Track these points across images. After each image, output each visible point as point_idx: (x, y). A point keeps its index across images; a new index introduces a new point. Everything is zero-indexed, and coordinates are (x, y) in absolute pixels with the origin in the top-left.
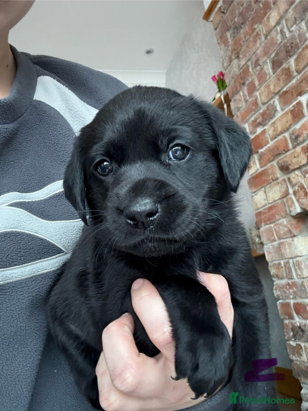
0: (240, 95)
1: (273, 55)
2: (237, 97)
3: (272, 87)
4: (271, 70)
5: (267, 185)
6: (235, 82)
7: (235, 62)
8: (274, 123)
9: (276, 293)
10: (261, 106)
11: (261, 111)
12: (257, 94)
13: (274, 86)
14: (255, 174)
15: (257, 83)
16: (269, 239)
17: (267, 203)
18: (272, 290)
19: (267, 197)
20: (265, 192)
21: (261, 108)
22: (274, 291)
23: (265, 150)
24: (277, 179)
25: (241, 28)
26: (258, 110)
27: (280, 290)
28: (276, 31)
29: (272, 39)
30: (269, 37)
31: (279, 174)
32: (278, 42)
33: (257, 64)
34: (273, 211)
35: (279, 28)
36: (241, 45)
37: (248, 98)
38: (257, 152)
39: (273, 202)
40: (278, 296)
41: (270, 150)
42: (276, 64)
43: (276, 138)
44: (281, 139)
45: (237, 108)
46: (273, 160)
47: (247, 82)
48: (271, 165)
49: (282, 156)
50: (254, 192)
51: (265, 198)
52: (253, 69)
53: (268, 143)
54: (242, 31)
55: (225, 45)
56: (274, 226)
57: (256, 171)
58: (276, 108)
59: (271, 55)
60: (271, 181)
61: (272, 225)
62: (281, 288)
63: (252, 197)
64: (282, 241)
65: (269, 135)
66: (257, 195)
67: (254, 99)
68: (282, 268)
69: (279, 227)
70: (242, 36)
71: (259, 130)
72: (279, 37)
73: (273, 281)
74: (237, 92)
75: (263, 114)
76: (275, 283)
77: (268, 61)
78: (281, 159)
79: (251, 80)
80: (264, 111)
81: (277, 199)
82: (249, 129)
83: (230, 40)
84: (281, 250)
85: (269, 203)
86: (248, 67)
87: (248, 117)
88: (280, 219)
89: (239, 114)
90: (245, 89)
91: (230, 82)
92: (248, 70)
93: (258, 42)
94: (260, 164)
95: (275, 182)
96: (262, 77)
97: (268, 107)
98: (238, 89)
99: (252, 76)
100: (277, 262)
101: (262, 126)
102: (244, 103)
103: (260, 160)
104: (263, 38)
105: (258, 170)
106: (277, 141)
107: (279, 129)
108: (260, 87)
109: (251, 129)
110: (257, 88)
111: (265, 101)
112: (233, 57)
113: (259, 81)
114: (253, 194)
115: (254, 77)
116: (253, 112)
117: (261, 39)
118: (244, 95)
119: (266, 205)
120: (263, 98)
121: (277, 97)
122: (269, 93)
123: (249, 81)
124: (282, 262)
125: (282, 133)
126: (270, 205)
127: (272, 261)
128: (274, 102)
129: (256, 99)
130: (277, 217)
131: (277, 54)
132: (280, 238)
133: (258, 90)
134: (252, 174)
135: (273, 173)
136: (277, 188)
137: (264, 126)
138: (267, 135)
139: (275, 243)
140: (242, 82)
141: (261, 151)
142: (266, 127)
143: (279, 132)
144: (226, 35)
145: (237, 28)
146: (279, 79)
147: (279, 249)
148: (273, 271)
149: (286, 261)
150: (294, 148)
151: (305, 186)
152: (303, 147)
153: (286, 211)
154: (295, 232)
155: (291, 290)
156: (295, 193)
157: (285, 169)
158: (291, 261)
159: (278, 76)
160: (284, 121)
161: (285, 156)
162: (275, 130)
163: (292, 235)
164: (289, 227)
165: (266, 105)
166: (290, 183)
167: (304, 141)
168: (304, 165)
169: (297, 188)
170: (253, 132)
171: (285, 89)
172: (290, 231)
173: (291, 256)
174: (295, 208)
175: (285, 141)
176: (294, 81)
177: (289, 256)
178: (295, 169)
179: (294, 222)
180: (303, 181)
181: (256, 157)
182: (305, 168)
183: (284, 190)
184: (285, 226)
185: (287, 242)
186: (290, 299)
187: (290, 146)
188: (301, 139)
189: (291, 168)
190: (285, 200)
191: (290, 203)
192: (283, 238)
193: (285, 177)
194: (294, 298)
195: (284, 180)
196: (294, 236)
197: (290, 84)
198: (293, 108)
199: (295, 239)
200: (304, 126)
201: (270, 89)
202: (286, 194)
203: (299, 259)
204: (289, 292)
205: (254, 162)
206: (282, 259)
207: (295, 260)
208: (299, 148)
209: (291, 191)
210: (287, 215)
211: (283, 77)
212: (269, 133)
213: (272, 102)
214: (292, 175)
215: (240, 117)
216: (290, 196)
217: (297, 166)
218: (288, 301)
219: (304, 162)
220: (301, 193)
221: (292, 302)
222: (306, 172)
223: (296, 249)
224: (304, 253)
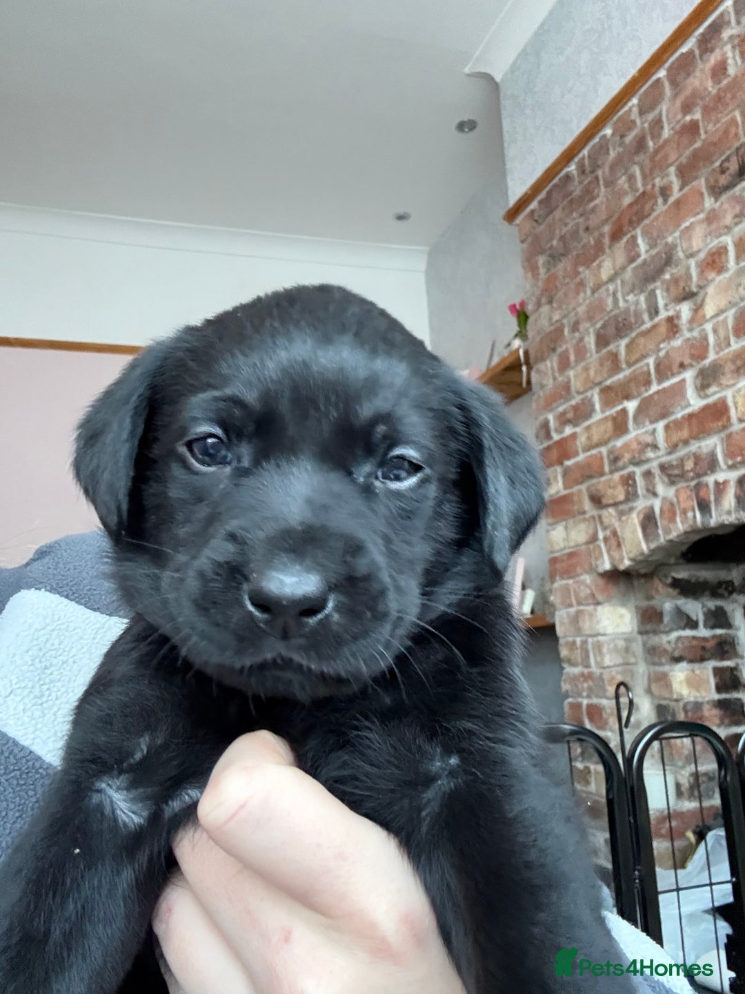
0: (546, 366)
1: (598, 325)
2: (541, 366)
3: (592, 373)
4: (593, 347)
5: (569, 519)
6: (542, 340)
7: (545, 309)
8: (588, 428)
9: (565, 687)
10: (575, 394)
11: (573, 402)
12: (571, 373)
13: (595, 372)
14: (554, 497)
15: (572, 358)
16: (563, 603)
17: (567, 546)
18: (560, 681)
19: (568, 535)
20: (566, 528)
21: (573, 397)
22: (562, 684)
23: (573, 464)
25: (560, 260)
26: (570, 400)
27: (570, 683)
28: (607, 290)
29: (600, 300)
30: (596, 295)
31: (587, 505)
32: (608, 309)
33: (575, 327)
34: (574, 561)
35: (611, 287)
36: (556, 287)
37: (557, 374)
38: (561, 464)
39: (575, 546)
40: (567, 691)
41: (577, 465)
42: (602, 341)
43: (588, 450)
44: (595, 455)
45: (540, 383)
46: (582, 483)
47: (559, 350)
48: (579, 490)
49: (594, 481)
50: (552, 524)
51: (565, 536)
52: (569, 332)
53: (577, 454)
54: (561, 266)
55: (533, 276)
56: (574, 582)
58: (593, 405)
59: (596, 323)
60: (576, 513)
61: (571, 582)
62: (574, 679)
63: (548, 531)
64: (582, 608)
65: (581, 444)
66: (554, 529)
67: (566, 380)
68: (577, 649)
69: (579, 587)
70: (561, 273)
71: (568, 430)
72: (609, 302)
73: (563, 668)
74: (543, 359)
75: (576, 408)
76: (565, 671)
77: (591, 330)
78: (593, 485)
79: (564, 348)
80: (577, 404)
81: (580, 542)
82: (554, 424)
83: (542, 271)
84: (578, 622)
85: (570, 547)
86: (562, 326)
87: (554, 405)
88: (582, 575)
89: (541, 394)
90: (555, 359)
91: (534, 338)
92: (562, 331)
93: (582, 295)
94: (564, 482)
95: (581, 517)
96: (581, 352)
97: (583, 400)
98: (545, 355)
99: (567, 342)
100: (570, 639)
101: (571, 426)
102: (551, 381)
103: (565, 475)
104: (589, 292)
105: (558, 492)
106: (590, 456)
107: (595, 439)
108: (576, 366)
109: (557, 425)
110: (572, 365)
111: (582, 390)
112: (544, 300)
113: (576, 356)
114: (549, 528)
115: (569, 346)
116: (562, 400)
117: (585, 292)
118: (552, 368)
119: (565, 548)
120: (578, 384)
121: (597, 389)
122: (587, 379)
123: (562, 350)
124: (578, 640)
125: (598, 445)
126: (571, 550)
127: (565, 636)
128: (592, 395)
129: (569, 382)
130: (579, 570)
131: (604, 326)
132: (579, 603)
133: (572, 369)
134: (551, 496)
135: (580, 502)
136: (583, 526)
137: (575, 425)
138: (578, 443)
139: (572, 610)
140: (552, 346)
141: (568, 463)
142: (578, 430)
143: (593, 444)
144: (536, 263)
145: (554, 258)
146: (601, 365)
147: (576, 619)
148: (563, 652)
149: (584, 638)
150: (612, 472)
151: (619, 533)
152: (622, 477)
153: (591, 564)
154: (600, 598)
155: (585, 685)
156: (606, 539)
157: (597, 500)
158: (590, 640)
159: (600, 358)
160: (602, 428)
161: (599, 482)
162: (589, 438)
163: (596, 602)
164: (593, 587)
165: (581, 397)
166: (601, 523)
167: (623, 468)
168: (621, 503)
169: (608, 533)
170: (560, 431)
171: (608, 383)
172: (593, 595)
173: (592, 633)
174: (603, 563)
175: (602, 458)
176: (621, 376)
177: (588, 632)
178: (608, 506)
179: (601, 582)
180: (617, 525)
181: (559, 469)
182: (621, 507)
183: (591, 531)
184: (588, 586)
185: (587, 610)
186: (583, 697)
187: (607, 468)
188: (620, 463)
189: (604, 501)
190: (591, 547)
191: (597, 552)
192: (583, 605)
193: (595, 513)
194: (588, 697)
195: (593, 517)
196: (598, 603)
197: (615, 378)
198: (615, 415)
199: (599, 608)
200: (626, 445)
201: (588, 375)
202: (594, 539)
203: (601, 638)
204: (583, 687)
205: (556, 478)
206: (580, 636)
207: (595, 639)
208: (617, 476)
209: (601, 535)
210: (592, 570)
211: (608, 364)
212: (582, 440)
213: (589, 394)
214: (604, 513)
215: (542, 402)
216: (598, 543)
217: (611, 501)
218: (579, 700)
219: (621, 497)
220: (613, 542)
221: (585, 702)
222: (621, 514)
223: (598, 623)
224: (610, 630)
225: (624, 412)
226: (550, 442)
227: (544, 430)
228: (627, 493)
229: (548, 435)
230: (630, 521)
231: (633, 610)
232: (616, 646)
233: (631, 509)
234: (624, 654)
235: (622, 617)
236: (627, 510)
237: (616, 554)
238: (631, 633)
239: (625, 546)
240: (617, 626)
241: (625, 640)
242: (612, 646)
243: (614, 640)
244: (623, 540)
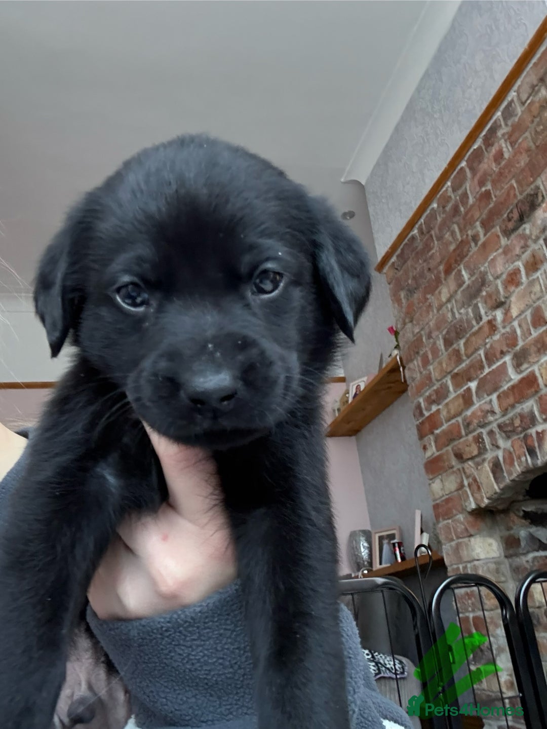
0: (414, 365)
1: (444, 333)
2: (411, 365)
3: (444, 365)
4: (443, 347)
5: (443, 473)
6: (409, 348)
7: (409, 326)
8: (447, 404)
10: (436, 382)
11: (435, 388)
12: (431, 368)
13: (447, 365)
14: (431, 458)
15: (430, 357)
16: (447, 538)
17: (444, 494)
19: (444, 486)
20: (442, 481)
21: (434, 384)
23: (441, 432)
24: (452, 467)
25: (415, 293)
26: (433, 386)
28: (447, 308)
29: (444, 315)
30: (440, 312)
31: (454, 461)
32: (449, 321)
33: (429, 336)
34: (450, 505)
35: (449, 306)
36: (414, 310)
37: (422, 369)
38: (432, 433)
39: (450, 494)
41: (443, 432)
42: (448, 343)
43: (450, 421)
44: (455, 424)
45: (412, 378)
46: (448, 445)
47: (421, 353)
48: (447, 451)
49: (456, 443)
50: (431, 479)
51: (442, 487)
52: (426, 340)
53: (442, 425)
54: (416, 296)
55: (398, 305)
56: (452, 522)
57: (433, 455)
58: (448, 388)
59: (442, 331)
60: (447, 468)
61: (450, 521)
62: (461, 598)
63: (430, 484)
64: (460, 540)
66: (433, 483)
67: (428, 372)
69: (456, 524)
70: (416, 301)
71: (434, 408)
72: (450, 315)
74: (411, 360)
75: (437, 392)
77: (440, 336)
78: (455, 446)
79: (424, 351)
80: (438, 388)
81: (453, 490)
82: (425, 405)
83: (404, 301)
84: (459, 553)
85: (446, 495)
86: (421, 336)
87: (422, 391)
88: (457, 514)
89: (413, 385)
90: (419, 358)
91: (404, 346)
92: (422, 339)
93: (431, 313)
94: (436, 447)
95: (451, 470)
96: (435, 351)
97: (441, 385)
98: (413, 358)
99: (426, 347)
100: (455, 566)
101: (436, 405)
102: (419, 375)
103: (436, 442)
104: (435, 311)
105: (434, 453)
106: (451, 425)
107: (452, 412)
108: (434, 362)
109: (427, 405)
110: (431, 362)
111: (439, 378)
112: (407, 320)
113: (432, 355)
114: (431, 482)
115: (427, 349)
116: (428, 387)
117: (433, 311)
118: (418, 366)
119: (443, 496)
120: (437, 374)
121: (450, 377)
122: (442, 370)
124: (461, 566)
125: (454, 417)
126: (447, 497)
127: (452, 565)
128: (447, 381)
129: (430, 373)
130: (454, 511)
131: (448, 332)
132: (458, 538)
133: (431, 364)
134: (428, 458)
135: (449, 459)
136: (452, 478)
137: (438, 404)
138: (442, 416)
139: (453, 543)
140: (416, 350)
141: (437, 432)
142: (440, 407)
143: (452, 415)
144: (400, 295)
145: (411, 292)
146: (450, 359)
147: (457, 549)
149: (464, 565)
150: (467, 435)
151: (478, 480)
152: (474, 437)
153: (462, 505)
154: (472, 531)
155: (470, 602)
156: (469, 485)
157: (459, 456)
158: (469, 565)
159: (449, 355)
160: (456, 404)
161: (459, 443)
162: (448, 412)
163: (469, 535)
164: (466, 524)
165: (440, 383)
166: (465, 473)
167: (474, 430)
168: (476, 456)
169: (471, 480)
170: (428, 409)
171: (456, 371)
172: (466, 530)
173: (469, 559)
174: (470, 503)
175: (459, 426)
176: (463, 365)
177: (466, 559)
178: (468, 459)
179: (470, 519)
180: (475, 474)
181: (432, 437)
182: (477, 460)
183: (459, 481)
184: (462, 523)
185: (463, 542)
186: (470, 612)
187: (463, 433)
188: (472, 427)
189: (465, 457)
190: (460, 492)
191: (465, 495)
192: (461, 538)
193: (460, 466)
194: (473, 611)
195: (459, 470)
196: (471, 536)
197: (460, 367)
198: (463, 393)
199: (472, 539)
200: (473, 413)
201: (442, 367)
202: (461, 486)
203: (476, 563)
204: (468, 604)
205: (430, 444)
206: (461, 563)
207: (472, 564)
208: (470, 437)
209: (466, 483)
210: (463, 510)
211: (454, 358)
212: (444, 414)
213: (444, 381)
214: (466, 465)
215: (414, 389)
216: (465, 488)
217: (469, 456)
218: (467, 614)
219: (475, 452)
220: (475, 487)
221: (471, 615)
222: (477, 464)
223: (473, 550)
224: (482, 556)
225: (469, 389)
226: (424, 418)
227: (418, 411)
228: (479, 448)
229: (421, 414)
230: (484, 469)
231: (499, 539)
232: (488, 568)
233: (484, 460)
234: (496, 575)
235: (490, 545)
236: (481, 461)
237: (477, 495)
238: (499, 557)
239: (483, 489)
240: (488, 552)
241: (495, 563)
242: (485, 568)
243: (487, 563)
244: (482, 484)
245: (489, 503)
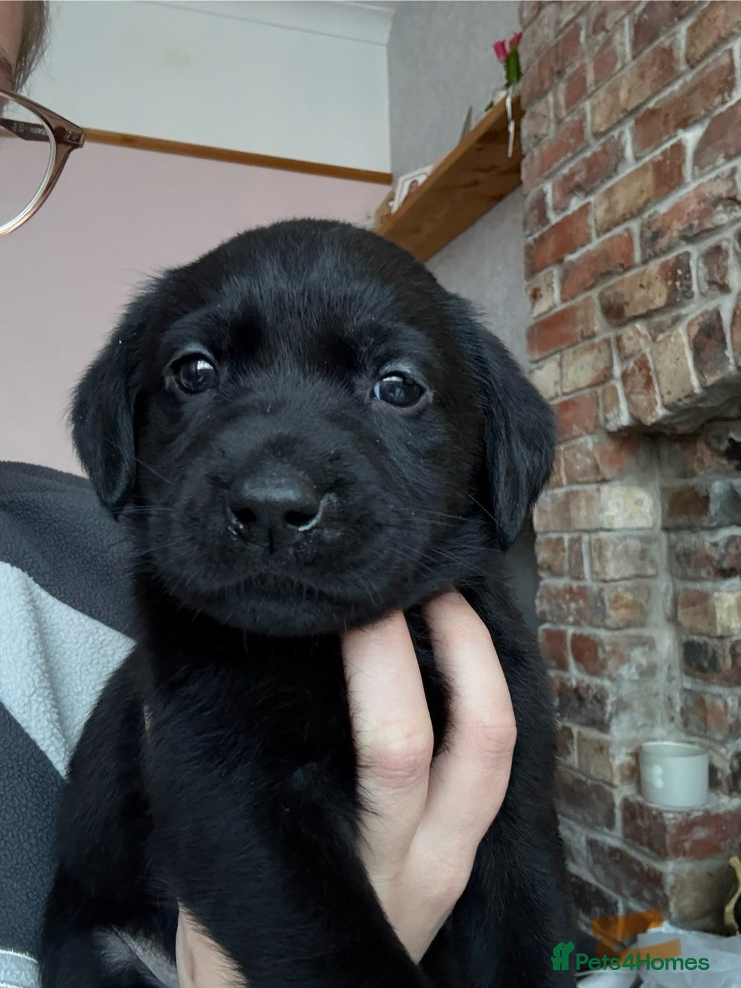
0: (547, 103)
1: (638, 11)
2: (539, 107)
3: (623, 94)
4: (628, 48)
5: (568, 348)
6: (541, 64)
7: (550, 10)
8: (610, 191)
9: (541, 606)
10: (592, 141)
11: (588, 154)
12: (587, 105)
13: (630, 91)
14: (545, 317)
15: (590, 77)
17: (559, 392)
18: (534, 598)
19: (562, 376)
20: (560, 365)
21: (588, 146)
22: (537, 602)
23: (579, 259)
24: (593, 335)
26: (582, 151)
27: (549, 601)
31: (598, 323)
33: (599, 25)
34: (570, 414)
37: (564, 113)
38: (560, 261)
39: (571, 393)
40: (543, 613)
41: (589, 259)
42: (645, 34)
43: (608, 230)
44: (620, 236)
45: (536, 136)
46: (592, 287)
47: (569, 71)
48: (586, 300)
49: (613, 281)
50: (536, 362)
51: (557, 378)
52: (587, 36)
53: (588, 240)
57: (551, 309)
58: (623, 150)
59: (635, 7)
60: (579, 339)
61: (561, 448)
62: (554, 596)
64: (575, 488)
65: (596, 221)
66: (540, 368)
67: (576, 118)
68: (563, 550)
69: (575, 455)
71: (575, 204)
73: (540, 579)
74: (542, 94)
75: (590, 164)
76: (542, 583)
77: (627, 21)
78: (610, 287)
79: (577, 65)
80: (595, 156)
81: (583, 385)
82: (554, 197)
84: (568, 510)
85: (565, 394)
86: (577, 29)
87: (556, 165)
88: (581, 435)
89: (536, 152)
90: (562, 86)
91: (530, 63)
92: (578, 37)
94: (563, 291)
95: (587, 343)
96: (606, 62)
97: (604, 145)
98: (546, 86)
99: (583, 55)
100: (554, 536)
101: (581, 195)
102: (553, 126)
103: (563, 281)
105: (555, 306)
106: (611, 239)
107: (621, 209)
108: (597, 89)
109: (558, 197)
110: (589, 92)
111: (602, 129)
113: (597, 72)
114: (534, 366)
115: (586, 60)
116: (569, 155)
118: (557, 104)
119: (557, 396)
120: (598, 120)
121: (630, 123)
122: (613, 108)
123: (574, 69)
124: (566, 537)
125: (624, 219)
126: (566, 398)
127: (546, 532)
128: (621, 134)
129: (582, 120)
130: (576, 429)
131: (648, 9)
132: (572, 481)
133: (590, 97)
134: (540, 315)
135: (587, 319)
136: (588, 358)
137: (587, 194)
138: (591, 221)
139: (561, 492)
140: (556, 68)
141: (570, 258)
142: (592, 199)
143: (618, 216)
146: (642, 76)
147: (565, 505)
148: (542, 555)
149: (575, 535)
150: (645, 262)
151: (651, 365)
152: (664, 266)
153: (597, 417)
154: (607, 472)
155: (573, 605)
156: (625, 376)
157: (615, 313)
158: (586, 538)
159: (642, 65)
160: (636, 186)
161: (622, 281)
162: (610, 209)
163: (599, 478)
164: (597, 456)
165: (603, 140)
166: (620, 348)
167: (670, 248)
168: (658, 311)
169: (631, 364)
170: (559, 208)
171: (651, 105)
172: (596, 468)
173: (588, 527)
174: (618, 416)
175: (630, 240)
176: (676, 87)
177: (584, 526)
178: (636, 318)
179: (610, 447)
180: (647, 350)
181: (556, 271)
182: (657, 319)
183: (601, 365)
184: (588, 454)
185: (584, 491)
186: (568, 624)
187: (637, 256)
188: (663, 242)
189: (629, 312)
190: (599, 390)
191: (609, 399)
192: (578, 483)
193: (611, 334)
194: (577, 623)
195: (607, 341)
196: (604, 481)
197: (666, 92)
198: (661, 158)
199: (605, 488)
200: (676, 208)
201: (618, 97)
202: (605, 377)
203: (603, 535)
204: (569, 609)
205: (550, 285)
206: (568, 532)
207: (594, 536)
208: (654, 266)
209: (617, 371)
210: (598, 427)
211: (653, 72)
212: (599, 213)
213: (616, 134)
214: (628, 332)
215: (537, 163)
216: (612, 382)
217: (642, 310)
218: (562, 627)
219: (660, 301)
220: (639, 379)
221: (571, 631)
222: (660, 329)
223: (602, 511)
224: (619, 523)
225: (679, 148)
226: (546, 228)
227: (536, 212)
228: (673, 291)
229: (543, 218)
230: (672, 339)
231: (657, 493)
232: (626, 548)
233: (677, 320)
234: (639, 562)
235: (639, 502)
236: (670, 322)
237: (641, 399)
238: (651, 529)
239: (659, 384)
240: (631, 517)
241: (642, 539)
242: (620, 548)
243: (625, 538)
244: (657, 373)
245: (665, 418)
